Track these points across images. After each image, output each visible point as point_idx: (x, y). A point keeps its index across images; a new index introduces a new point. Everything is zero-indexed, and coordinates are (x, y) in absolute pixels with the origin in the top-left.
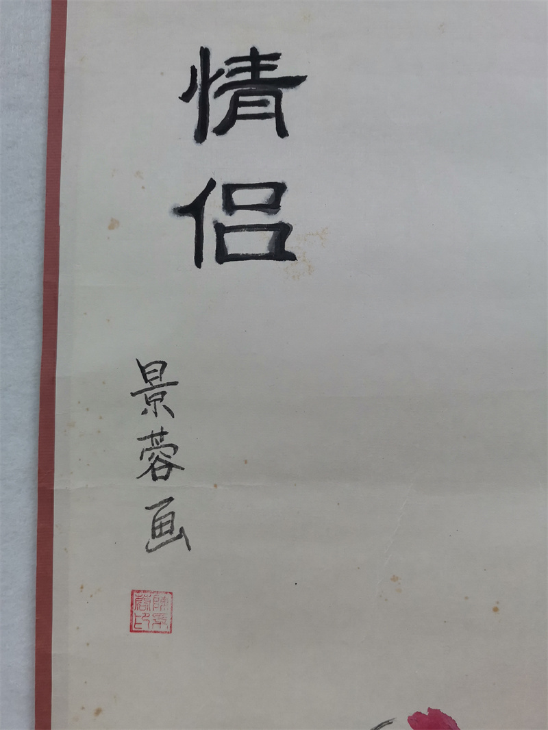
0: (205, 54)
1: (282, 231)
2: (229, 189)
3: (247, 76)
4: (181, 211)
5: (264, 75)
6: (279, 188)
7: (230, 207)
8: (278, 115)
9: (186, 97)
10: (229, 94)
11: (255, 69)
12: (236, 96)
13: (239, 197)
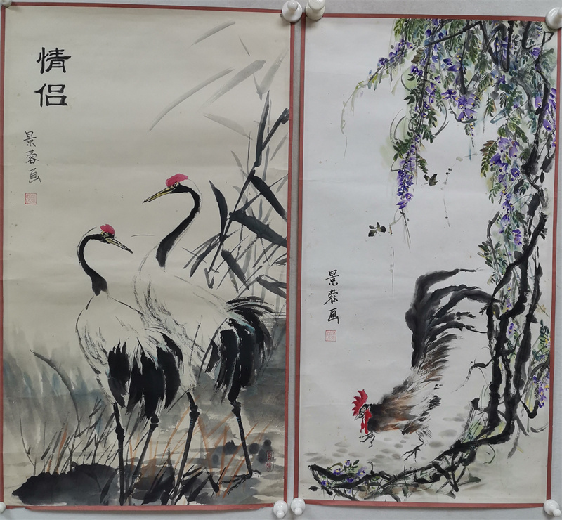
0: (43, 49)
1: (64, 98)
2: (50, 86)
3: (55, 56)
4: (37, 92)
5: (59, 55)
6: (63, 86)
7: (50, 91)
8: (63, 67)
9: (38, 61)
10: (50, 60)
11: (57, 54)
12: (52, 61)
13: (52, 88)
